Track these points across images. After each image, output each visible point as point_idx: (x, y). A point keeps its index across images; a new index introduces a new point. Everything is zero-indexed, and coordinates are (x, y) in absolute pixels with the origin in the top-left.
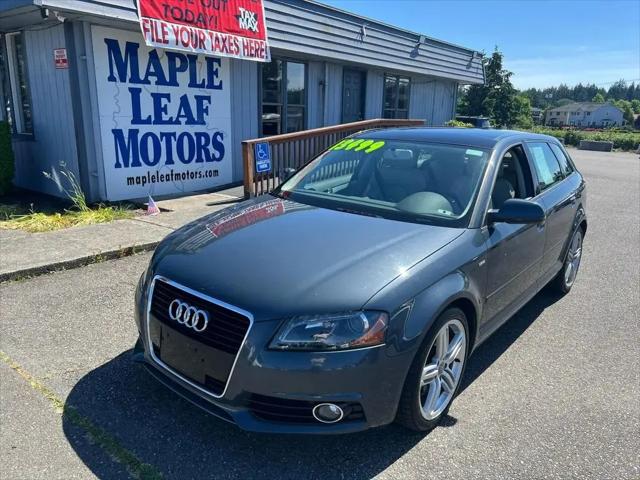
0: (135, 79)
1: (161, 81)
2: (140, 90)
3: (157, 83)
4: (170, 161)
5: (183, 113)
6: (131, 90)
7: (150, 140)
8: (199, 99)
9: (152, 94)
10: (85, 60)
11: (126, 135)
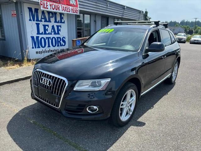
0: (38, 20)
1: (46, 21)
2: (39, 24)
3: (44, 21)
4: (49, 46)
5: (53, 31)
6: (36, 23)
7: (43, 39)
8: (58, 26)
9: (43, 25)
10: (22, 14)
11: (35, 38)
